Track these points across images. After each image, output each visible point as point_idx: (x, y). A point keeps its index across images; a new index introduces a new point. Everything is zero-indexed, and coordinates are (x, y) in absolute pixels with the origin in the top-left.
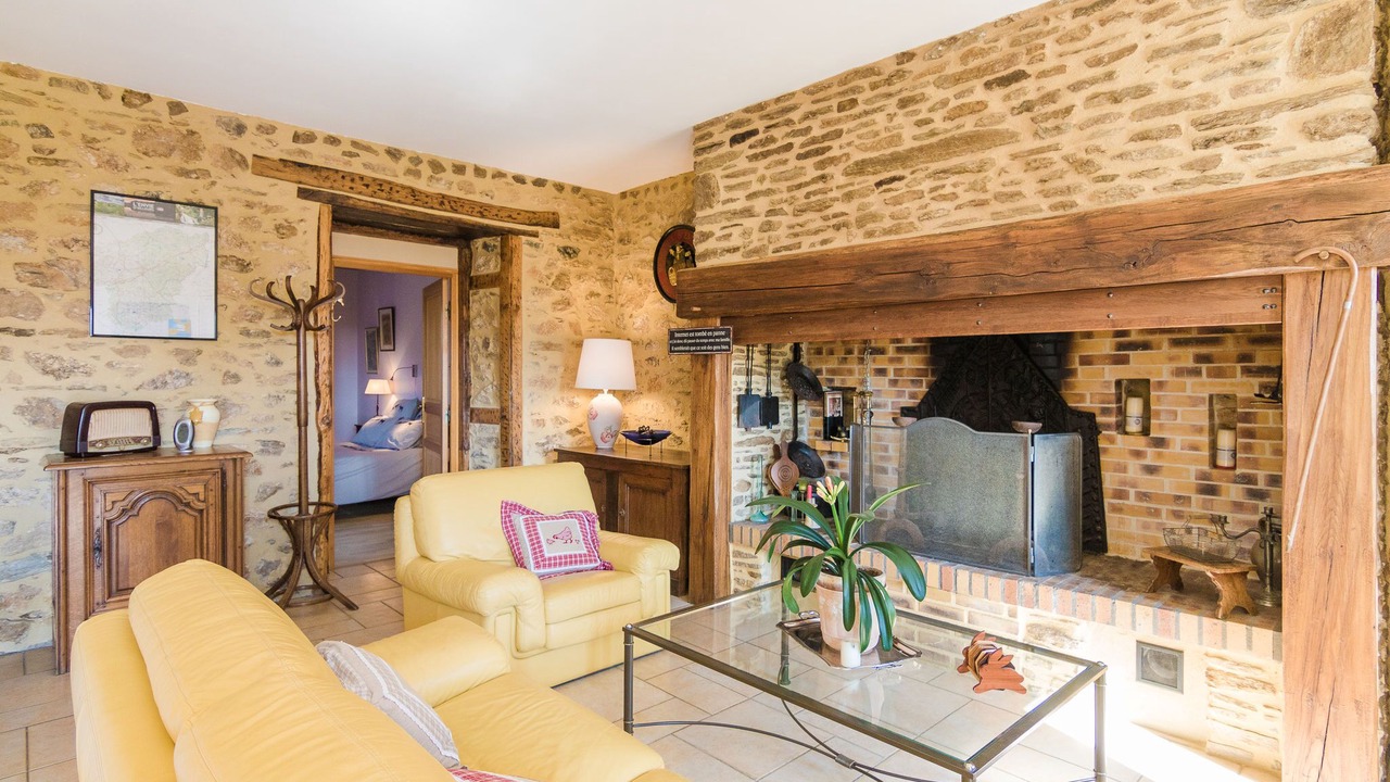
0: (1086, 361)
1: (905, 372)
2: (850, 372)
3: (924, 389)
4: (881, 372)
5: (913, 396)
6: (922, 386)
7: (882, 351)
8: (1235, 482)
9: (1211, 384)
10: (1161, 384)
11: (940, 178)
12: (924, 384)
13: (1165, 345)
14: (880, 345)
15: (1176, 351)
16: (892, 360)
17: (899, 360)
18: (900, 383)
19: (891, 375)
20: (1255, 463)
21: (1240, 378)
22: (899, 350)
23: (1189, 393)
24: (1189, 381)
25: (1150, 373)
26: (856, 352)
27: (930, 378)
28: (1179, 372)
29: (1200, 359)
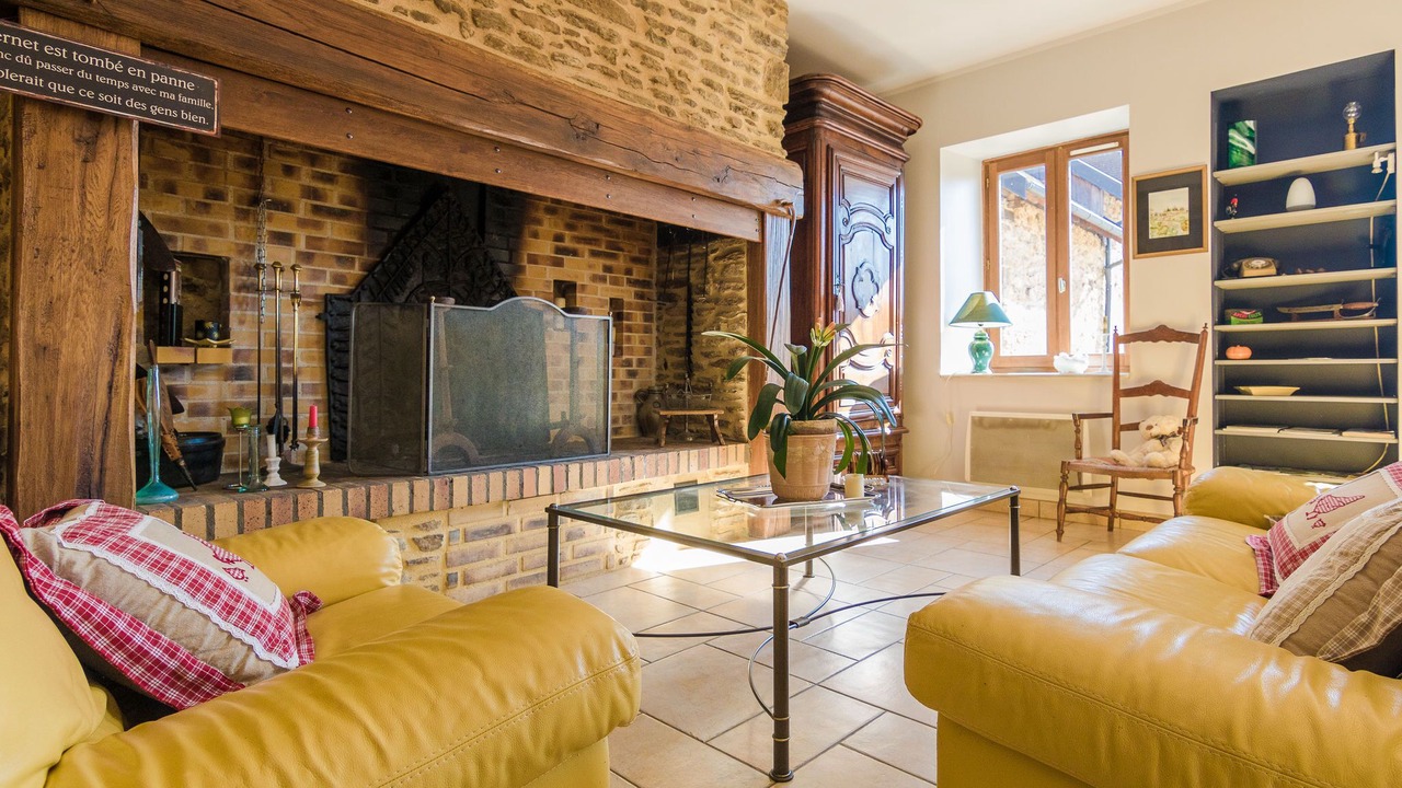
0: (533, 260)
1: (326, 243)
2: (217, 230)
3: (356, 271)
4: (284, 239)
5: (338, 279)
6: (353, 267)
7: (286, 207)
8: (622, 366)
9: (613, 290)
10: (583, 286)
11: (574, 23)
12: (357, 265)
13: (587, 254)
14: (282, 195)
15: (593, 260)
16: (303, 223)
17: (317, 225)
18: (317, 260)
19: (301, 245)
20: (631, 351)
21: (626, 287)
22: (317, 210)
23: (599, 296)
24: (600, 286)
25: (577, 277)
26: (231, 199)
27: (365, 257)
28: (595, 278)
29: (608, 269)
